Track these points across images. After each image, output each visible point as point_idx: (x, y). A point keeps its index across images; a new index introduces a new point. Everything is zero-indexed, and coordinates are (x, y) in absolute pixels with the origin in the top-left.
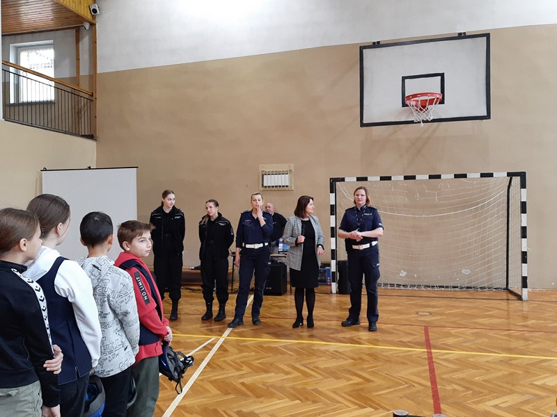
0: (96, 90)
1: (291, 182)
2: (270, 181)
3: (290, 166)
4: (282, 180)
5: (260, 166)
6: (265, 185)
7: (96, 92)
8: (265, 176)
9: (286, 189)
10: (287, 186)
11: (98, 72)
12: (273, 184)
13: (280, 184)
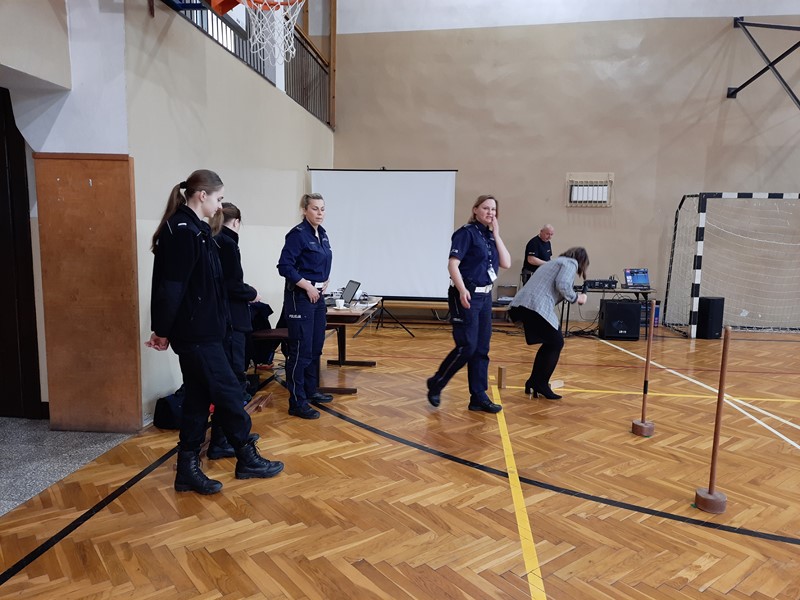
0: (334, 58)
1: (610, 197)
2: (579, 194)
3: (608, 175)
4: (599, 194)
5: (568, 174)
6: (574, 198)
7: (334, 62)
8: (575, 188)
9: (604, 205)
10: (604, 202)
12: (585, 199)
13: (595, 199)
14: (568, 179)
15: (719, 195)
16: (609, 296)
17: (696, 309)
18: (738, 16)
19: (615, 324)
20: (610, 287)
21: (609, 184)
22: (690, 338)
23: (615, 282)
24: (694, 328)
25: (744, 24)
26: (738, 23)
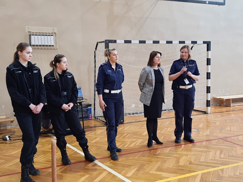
1: (56, 43)
3: (53, 29)
5: (26, 27)
6: (32, 44)
8: (32, 37)
10: (53, 46)
12: (40, 44)
13: (47, 44)
14: (27, 30)
15: (115, 42)
21: (54, 35)
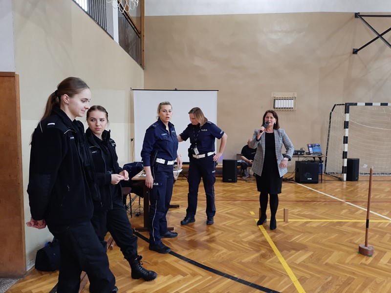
0: (143, 29)
2: (279, 104)
3: (294, 94)
4: (289, 104)
5: (272, 93)
6: (276, 106)
7: (143, 31)
8: (276, 101)
9: (292, 110)
10: (292, 108)
11: (145, 15)
12: (282, 107)
13: (287, 107)
14: (272, 96)
15: (356, 104)
16: (301, 159)
17: (345, 165)
18: (357, 12)
19: (305, 175)
20: (301, 154)
21: (294, 98)
22: (343, 181)
23: (304, 152)
24: (345, 175)
25: (361, 16)
26: (357, 15)
